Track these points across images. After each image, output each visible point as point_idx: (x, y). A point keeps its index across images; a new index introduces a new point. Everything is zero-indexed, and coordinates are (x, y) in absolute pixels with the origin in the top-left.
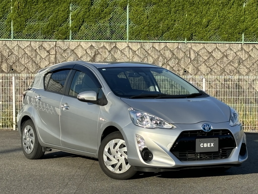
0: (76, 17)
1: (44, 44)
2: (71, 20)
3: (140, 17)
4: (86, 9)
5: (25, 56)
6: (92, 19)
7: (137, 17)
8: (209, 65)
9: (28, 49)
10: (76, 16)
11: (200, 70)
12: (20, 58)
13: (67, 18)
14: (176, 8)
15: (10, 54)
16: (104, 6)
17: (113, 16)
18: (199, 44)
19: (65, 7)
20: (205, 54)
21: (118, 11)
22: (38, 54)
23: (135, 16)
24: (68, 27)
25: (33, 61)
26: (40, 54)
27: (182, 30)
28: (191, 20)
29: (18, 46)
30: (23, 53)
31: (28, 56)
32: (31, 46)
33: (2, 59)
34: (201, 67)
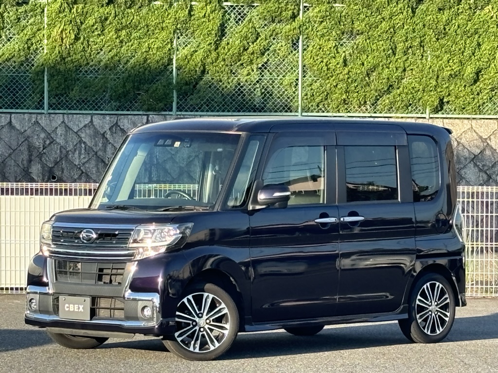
0: (188, 62)
1: (121, 121)
2: (176, 68)
3: (327, 62)
4: (211, 44)
5: (82, 147)
6: (222, 66)
7: (322, 62)
8: (483, 166)
9: (88, 131)
10: (187, 60)
11: (464, 178)
12: (70, 152)
13: (168, 65)
14: (407, 44)
15: (48, 142)
16: (249, 38)
17: (268, 60)
18: (461, 121)
19: (163, 41)
20: (475, 141)
21: (279, 50)
22: (110, 143)
23: (318, 59)
24: (171, 83)
25: (99, 157)
26: (112, 142)
27: (419, 90)
28: (441, 69)
29: (63, 125)
30: (76, 140)
31: (87, 147)
32: (94, 125)
33: (30, 155)
34: (465, 170)
